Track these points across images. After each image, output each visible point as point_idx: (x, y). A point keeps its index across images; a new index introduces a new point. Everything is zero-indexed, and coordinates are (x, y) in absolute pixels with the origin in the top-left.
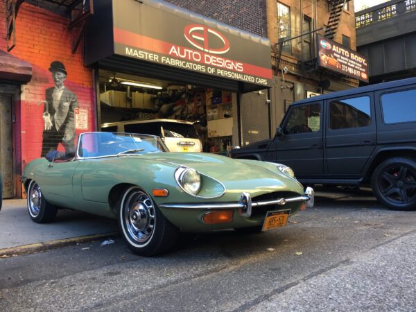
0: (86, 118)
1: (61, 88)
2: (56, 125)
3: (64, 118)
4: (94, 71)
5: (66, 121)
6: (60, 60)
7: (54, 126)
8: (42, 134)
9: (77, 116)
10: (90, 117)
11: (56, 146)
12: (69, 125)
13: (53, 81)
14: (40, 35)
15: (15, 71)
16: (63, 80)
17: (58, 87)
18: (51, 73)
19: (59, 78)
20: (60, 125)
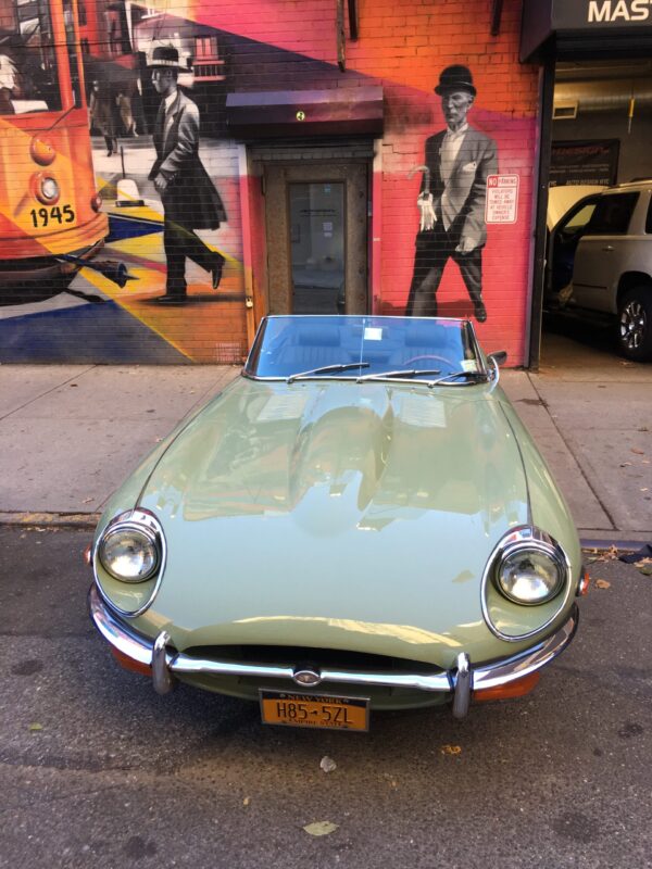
0: (513, 196)
1: (459, 131)
2: (444, 217)
3: (462, 201)
4: (541, 70)
5: (466, 210)
6: (461, 62)
7: (440, 220)
9: (491, 194)
11: (441, 265)
12: (472, 217)
13: (443, 117)
14: (421, 10)
15: (349, 116)
16: (465, 110)
17: (454, 129)
18: (440, 98)
19: (456, 107)
20: (452, 218)
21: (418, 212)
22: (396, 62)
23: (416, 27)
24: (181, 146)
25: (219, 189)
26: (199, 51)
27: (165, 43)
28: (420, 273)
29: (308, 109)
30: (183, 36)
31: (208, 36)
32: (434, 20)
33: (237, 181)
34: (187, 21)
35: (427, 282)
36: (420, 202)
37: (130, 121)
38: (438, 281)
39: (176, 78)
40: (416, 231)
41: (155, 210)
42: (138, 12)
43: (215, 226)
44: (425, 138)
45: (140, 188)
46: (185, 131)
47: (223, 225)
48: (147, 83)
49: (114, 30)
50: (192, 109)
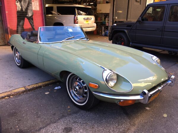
0: (38, 4)
2: (23, 8)
3: (27, 4)
5: (28, 6)
7: (22, 8)
8: (16, 13)
9: (33, 3)
10: (40, 3)
11: (24, 19)
12: (30, 8)
35: (21, 24)
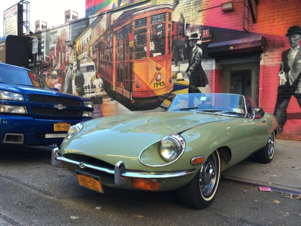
1: (296, 49)
2: (290, 80)
5: (299, 77)
7: (288, 82)
13: (289, 44)
14: (280, 10)
15: (248, 46)
16: (298, 41)
17: (294, 48)
18: (288, 38)
19: (294, 40)
20: (293, 80)
21: (279, 79)
22: (270, 28)
23: (278, 15)
24: (196, 62)
25: (206, 74)
26: (204, 33)
27: (194, 33)
28: (279, 101)
29: (234, 45)
30: (200, 30)
31: (207, 29)
32: (286, 12)
33: (212, 71)
34: (201, 26)
36: (280, 75)
37: (182, 56)
38: (287, 105)
39: (196, 42)
40: (278, 85)
41: (187, 81)
42: (188, 25)
43: (204, 86)
44: (281, 52)
45: (183, 75)
46: (198, 58)
47: (207, 85)
48: (188, 45)
49: (181, 31)
50: (200, 50)
